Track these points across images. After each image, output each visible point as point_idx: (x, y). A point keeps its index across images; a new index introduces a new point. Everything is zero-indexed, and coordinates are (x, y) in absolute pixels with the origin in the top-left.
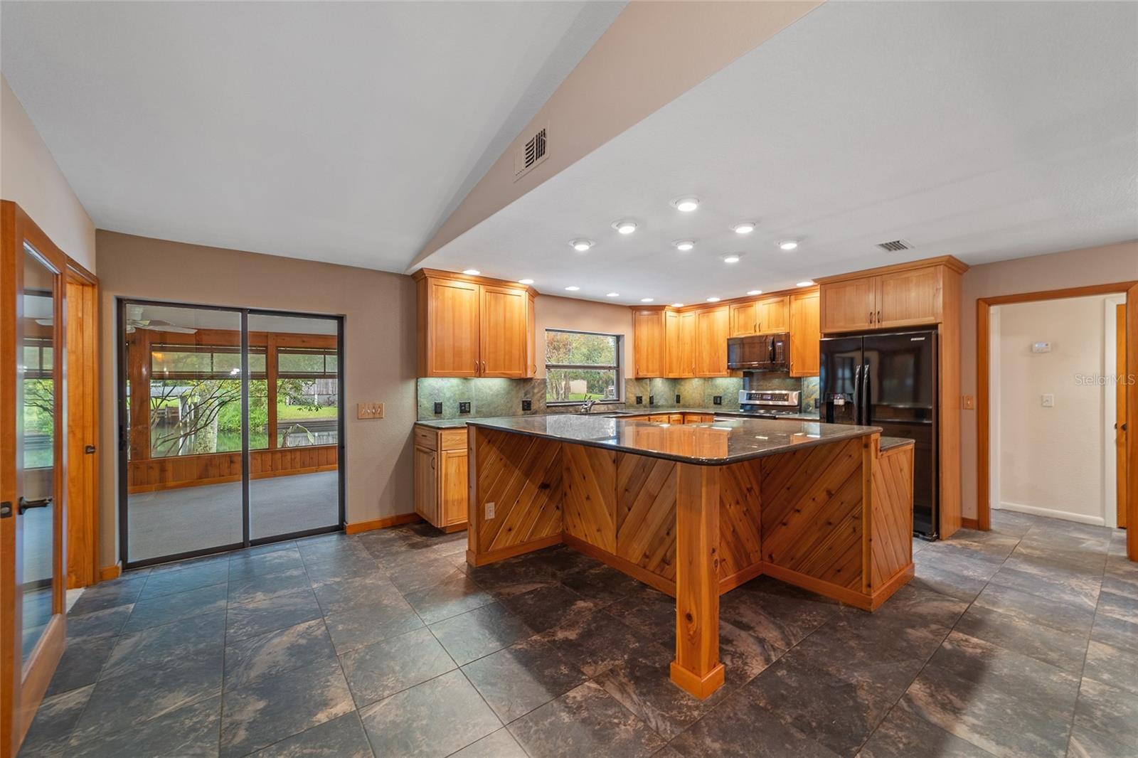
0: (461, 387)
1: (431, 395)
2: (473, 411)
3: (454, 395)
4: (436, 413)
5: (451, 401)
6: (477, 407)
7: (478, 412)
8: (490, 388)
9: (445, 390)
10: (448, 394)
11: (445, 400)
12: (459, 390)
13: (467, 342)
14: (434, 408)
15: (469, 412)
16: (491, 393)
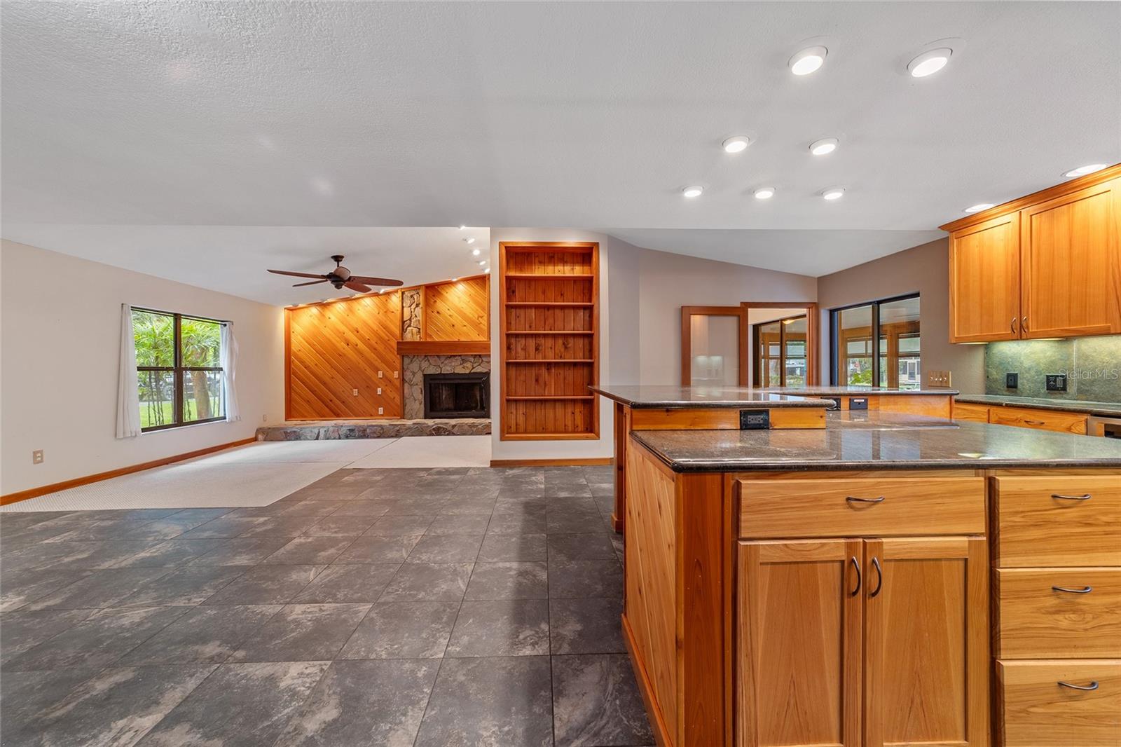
0: (1048, 354)
1: (1001, 364)
2: (1072, 389)
3: (1038, 364)
4: (1008, 387)
5: (1033, 373)
6: (1081, 383)
7: (1080, 391)
8: (1111, 354)
9: (1022, 359)
10: (1027, 364)
11: (1023, 371)
12: (1045, 357)
13: (1000, 294)
14: (1005, 381)
15: (1064, 389)
16: (1115, 361)
